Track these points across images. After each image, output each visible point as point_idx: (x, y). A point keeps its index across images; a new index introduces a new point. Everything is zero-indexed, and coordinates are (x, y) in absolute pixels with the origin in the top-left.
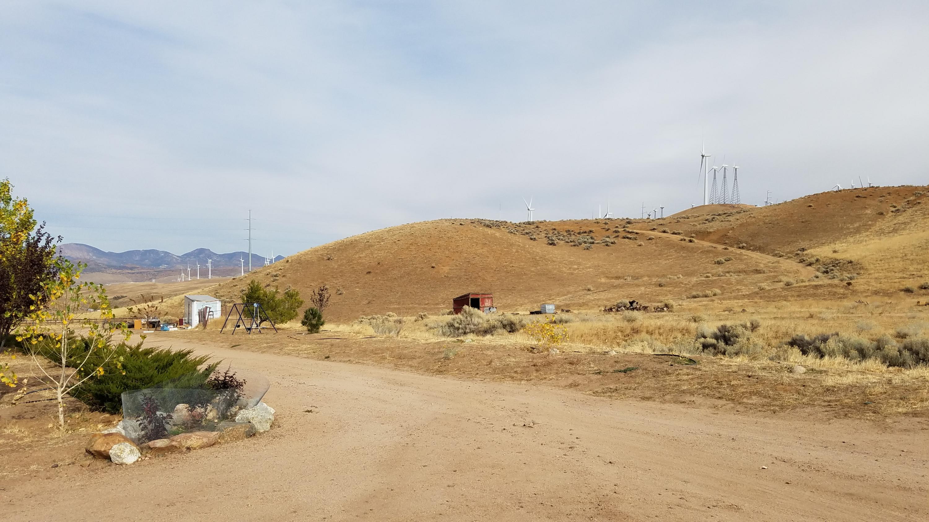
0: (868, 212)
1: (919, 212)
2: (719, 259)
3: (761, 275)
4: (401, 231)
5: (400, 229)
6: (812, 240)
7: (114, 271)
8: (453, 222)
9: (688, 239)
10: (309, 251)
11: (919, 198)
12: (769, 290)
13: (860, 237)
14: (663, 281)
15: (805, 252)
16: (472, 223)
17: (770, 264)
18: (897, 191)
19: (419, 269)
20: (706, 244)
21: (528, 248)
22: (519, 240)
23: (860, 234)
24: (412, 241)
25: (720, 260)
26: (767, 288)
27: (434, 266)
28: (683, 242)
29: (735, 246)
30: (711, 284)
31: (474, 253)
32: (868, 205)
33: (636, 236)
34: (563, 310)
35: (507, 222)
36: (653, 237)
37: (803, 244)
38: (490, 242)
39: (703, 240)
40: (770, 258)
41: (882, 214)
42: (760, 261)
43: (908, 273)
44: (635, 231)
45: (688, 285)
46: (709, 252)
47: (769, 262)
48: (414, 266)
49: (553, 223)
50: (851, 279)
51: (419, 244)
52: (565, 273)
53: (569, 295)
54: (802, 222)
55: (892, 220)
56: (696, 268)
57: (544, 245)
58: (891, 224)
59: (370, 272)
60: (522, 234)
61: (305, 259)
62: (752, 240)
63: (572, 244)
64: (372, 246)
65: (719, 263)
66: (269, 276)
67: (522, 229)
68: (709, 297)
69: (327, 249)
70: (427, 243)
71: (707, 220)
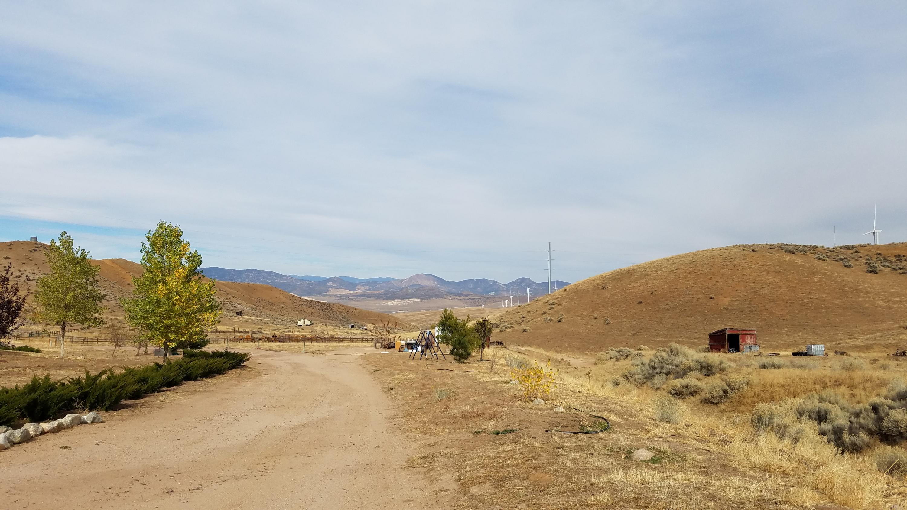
4: (682, 259)
5: (682, 257)
7: (453, 297)
8: (743, 248)
10: (587, 280)
16: (771, 248)
19: (695, 300)
21: (837, 276)
22: (828, 267)
24: (691, 269)
27: (713, 296)
31: (763, 283)
34: (836, 352)
35: (817, 247)
38: (785, 270)
48: (690, 296)
49: (878, 247)
51: (699, 273)
52: (881, 306)
53: (879, 334)
57: (863, 273)
59: (641, 302)
60: (834, 261)
61: (581, 288)
63: (901, 271)
64: (648, 275)
66: (547, 304)
67: (835, 254)
69: (604, 278)
70: (708, 271)
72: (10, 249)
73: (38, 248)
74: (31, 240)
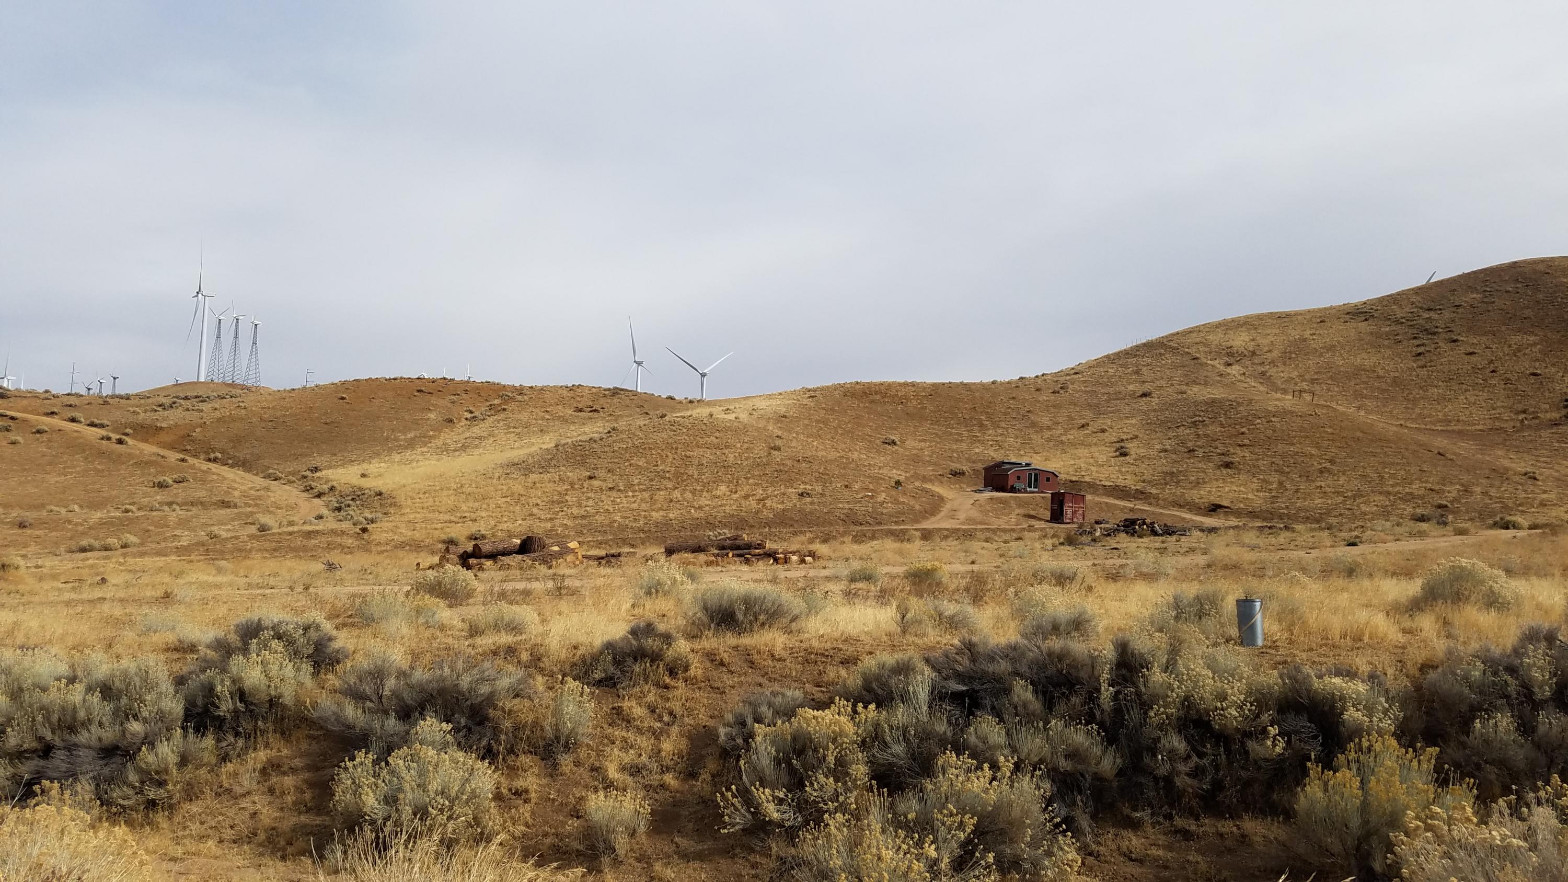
0: (432, 416)
1: (502, 423)
2: (161, 479)
3: (228, 510)
6: (335, 455)
9: (115, 436)
11: (506, 402)
12: (227, 539)
13: (411, 455)
14: (30, 515)
15: (318, 474)
17: (252, 492)
18: (478, 389)
20: (149, 449)
23: (413, 449)
25: (164, 481)
26: (224, 534)
28: (104, 442)
29: (202, 457)
30: (127, 525)
32: (433, 405)
33: (11, 423)
36: (46, 429)
37: (318, 461)
39: (146, 441)
40: (259, 481)
41: (451, 421)
42: (236, 486)
43: (459, 515)
44: (8, 413)
45: (82, 525)
46: (149, 463)
47: (251, 488)
50: (372, 521)
54: (326, 424)
55: (463, 432)
56: (114, 493)
58: (462, 437)
62: (234, 447)
65: (161, 485)
68: (111, 550)
71: (160, 406)
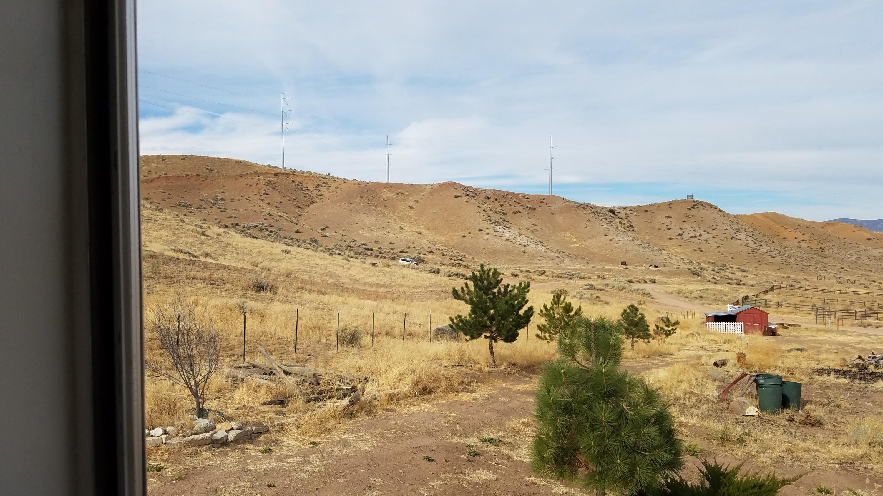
72: (671, 208)
73: (696, 205)
74: (688, 198)
